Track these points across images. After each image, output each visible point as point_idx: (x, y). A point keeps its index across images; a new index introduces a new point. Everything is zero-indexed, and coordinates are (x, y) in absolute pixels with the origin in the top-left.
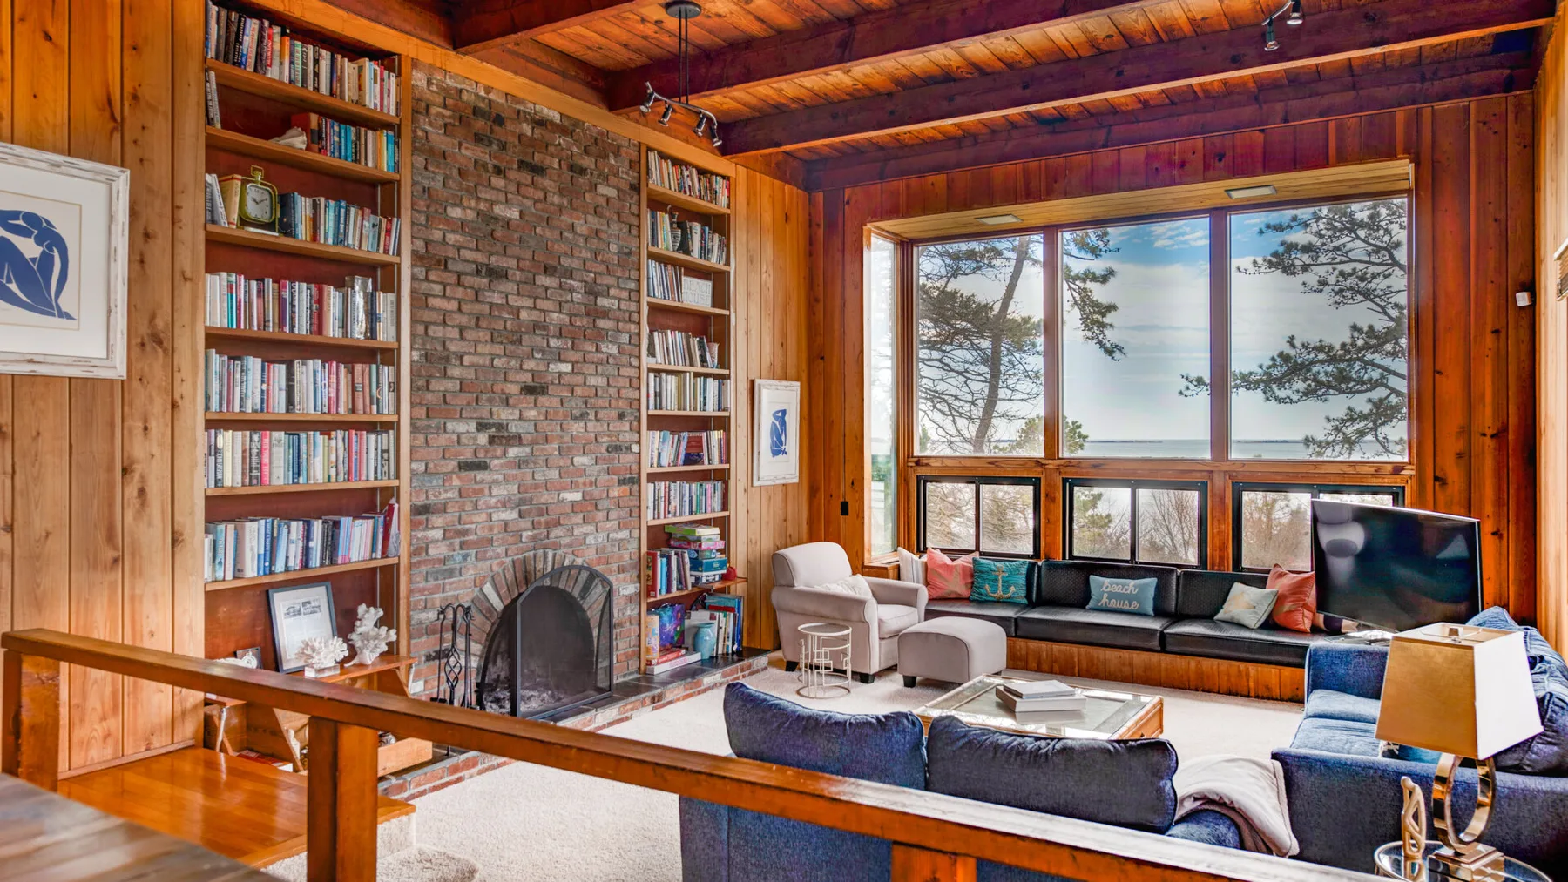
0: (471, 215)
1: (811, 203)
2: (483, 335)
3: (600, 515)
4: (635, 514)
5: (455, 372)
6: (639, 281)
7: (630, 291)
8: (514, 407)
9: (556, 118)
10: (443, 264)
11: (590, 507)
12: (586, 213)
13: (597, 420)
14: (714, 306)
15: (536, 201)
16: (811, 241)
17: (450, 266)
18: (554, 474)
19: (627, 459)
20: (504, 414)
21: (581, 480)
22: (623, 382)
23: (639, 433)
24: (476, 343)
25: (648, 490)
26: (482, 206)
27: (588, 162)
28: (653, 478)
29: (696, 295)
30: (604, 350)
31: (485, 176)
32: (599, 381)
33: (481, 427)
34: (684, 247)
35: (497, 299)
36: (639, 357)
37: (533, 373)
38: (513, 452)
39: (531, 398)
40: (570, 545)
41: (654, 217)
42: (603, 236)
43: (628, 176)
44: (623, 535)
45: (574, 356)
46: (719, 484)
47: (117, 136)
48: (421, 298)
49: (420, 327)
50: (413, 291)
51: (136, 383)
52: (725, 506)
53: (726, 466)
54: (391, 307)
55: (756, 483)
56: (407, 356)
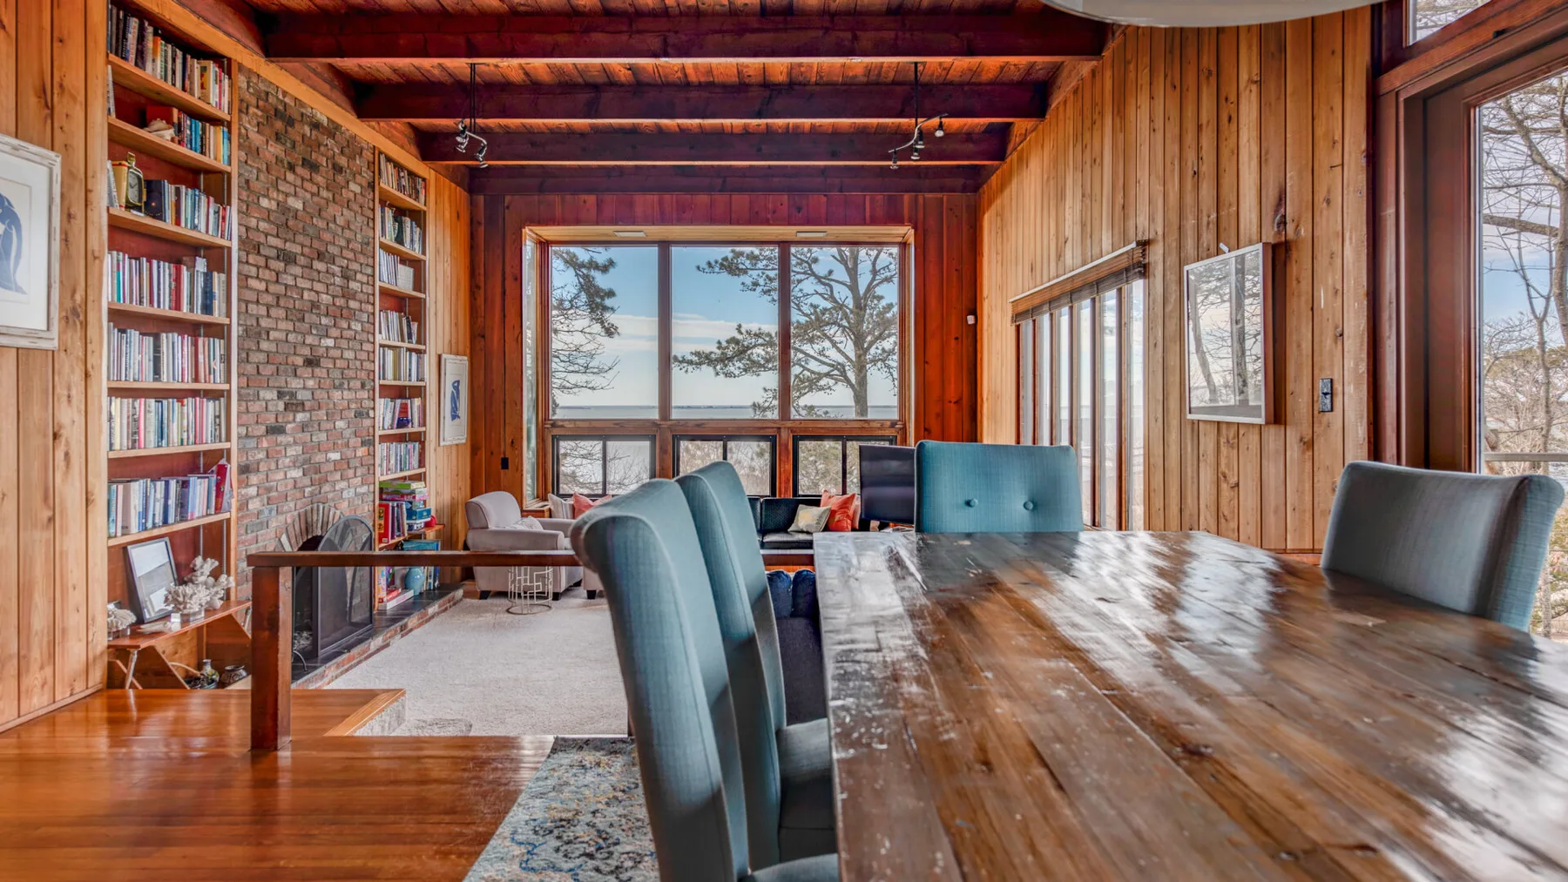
0: (274, 205)
1: (472, 204)
2: (281, 313)
3: (351, 473)
4: (371, 472)
5: (264, 345)
6: (373, 267)
7: (368, 276)
8: (300, 377)
9: (325, 122)
10: (257, 248)
11: (344, 464)
12: (342, 206)
13: (349, 389)
14: (415, 289)
15: (313, 194)
16: (472, 236)
17: (261, 251)
18: (323, 436)
19: (367, 422)
20: (295, 384)
21: (340, 442)
22: (364, 356)
23: (374, 400)
24: (277, 319)
25: (381, 449)
26: (281, 198)
27: (343, 161)
28: (384, 438)
29: (404, 280)
30: (353, 327)
31: (283, 170)
32: (349, 355)
33: (280, 395)
34: (399, 239)
35: (290, 281)
36: (374, 334)
37: (311, 347)
38: (300, 417)
39: (310, 370)
40: (333, 500)
41: (383, 212)
42: (352, 227)
43: (367, 175)
44: (364, 489)
45: (334, 332)
46: (417, 444)
47: (49, 121)
48: (243, 278)
49: (244, 306)
50: (239, 273)
51: (63, 354)
52: (422, 463)
53: (423, 429)
54: (223, 287)
55: (442, 444)
56: (235, 332)
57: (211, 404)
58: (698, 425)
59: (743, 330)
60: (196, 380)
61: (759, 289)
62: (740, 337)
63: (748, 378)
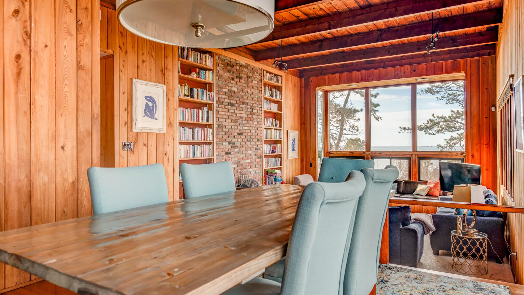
0: (227, 90)
1: (301, 81)
2: (230, 121)
3: (254, 166)
4: (261, 166)
5: (224, 130)
6: (262, 105)
7: (260, 108)
8: (236, 139)
9: (244, 64)
10: (222, 103)
11: (251, 164)
12: (250, 88)
13: (253, 142)
14: (278, 111)
15: (240, 86)
16: (301, 92)
17: (223, 104)
18: (244, 155)
19: (260, 152)
20: (234, 140)
21: (250, 157)
22: (258, 132)
23: (262, 145)
24: (228, 122)
25: (264, 159)
26: (229, 88)
27: (251, 75)
28: (265, 156)
29: (274, 108)
30: (255, 123)
31: (230, 80)
32: (253, 131)
33: (230, 143)
34: (271, 96)
35: (232, 111)
36: (262, 125)
37: (240, 130)
38: (236, 150)
39: (239, 136)
40: (247, 174)
41: (265, 88)
42: (254, 94)
43: (259, 78)
44: (259, 171)
45: (248, 125)
46: (279, 159)
47: (164, 77)
48: (218, 112)
49: (218, 119)
50: (216, 110)
51: (167, 134)
52: (281, 165)
53: (281, 154)
54: (212, 114)
55: (288, 158)
56: (215, 126)
57: (208, 146)
58: (380, 153)
59: (435, 116)
60: (204, 140)
61: (444, 99)
62: (434, 119)
63: (440, 135)
